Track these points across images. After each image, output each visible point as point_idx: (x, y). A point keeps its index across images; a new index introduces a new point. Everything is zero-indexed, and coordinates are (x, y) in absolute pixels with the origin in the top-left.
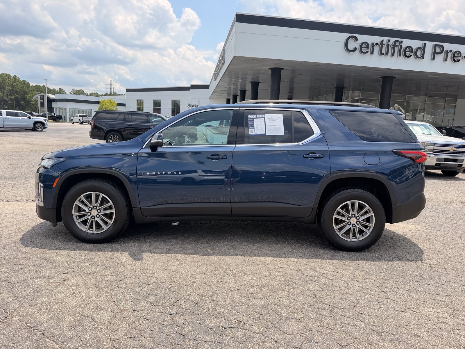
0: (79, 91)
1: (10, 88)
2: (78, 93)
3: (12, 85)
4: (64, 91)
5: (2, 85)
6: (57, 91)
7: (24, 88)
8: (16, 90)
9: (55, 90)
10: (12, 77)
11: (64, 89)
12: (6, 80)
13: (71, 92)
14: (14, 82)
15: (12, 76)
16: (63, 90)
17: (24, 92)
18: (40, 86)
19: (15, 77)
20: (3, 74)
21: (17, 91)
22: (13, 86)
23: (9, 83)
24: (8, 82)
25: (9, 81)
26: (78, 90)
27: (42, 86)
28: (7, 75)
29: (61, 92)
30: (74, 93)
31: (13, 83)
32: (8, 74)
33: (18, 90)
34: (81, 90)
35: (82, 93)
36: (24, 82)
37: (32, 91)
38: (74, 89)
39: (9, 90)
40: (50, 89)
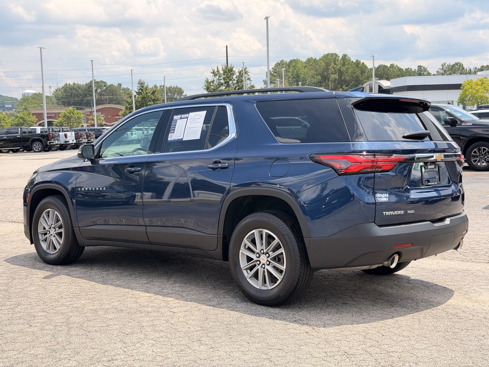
0: (453, 66)
1: (336, 76)
2: (451, 69)
3: (339, 70)
4: (425, 70)
5: (326, 73)
6: (415, 71)
7: (357, 73)
8: (345, 78)
9: (411, 69)
10: (340, 59)
11: (426, 67)
12: (331, 65)
13: (440, 70)
14: (343, 66)
15: (341, 56)
16: (424, 67)
17: (357, 81)
18: (385, 67)
19: (345, 57)
20: (328, 54)
21: (346, 80)
22: (340, 73)
23: (336, 69)
24: (333, 67)
25: (335, 64)
26: (451, 64)
27: (389, 66)
28: (332, 55)
29: (421, 72)
30: (445, 70)
31: (340, 68)
32: (335, 54)
33: (348, 78)
34: (457, 64)
35: (459, 68)
36: (358, 63)
37: (368, 77)
38: (445, 64)
39: (335, 79)
40: (403, 69)
